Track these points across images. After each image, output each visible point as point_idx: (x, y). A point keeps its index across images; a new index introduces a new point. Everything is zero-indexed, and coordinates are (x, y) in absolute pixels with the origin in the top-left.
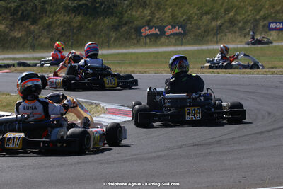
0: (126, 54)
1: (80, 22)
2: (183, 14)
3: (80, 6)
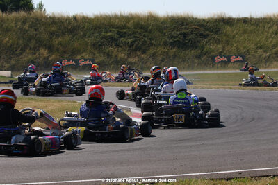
0: (202, 74)
1: (175, 52)
2: (244, 48)
3: (175, 41)
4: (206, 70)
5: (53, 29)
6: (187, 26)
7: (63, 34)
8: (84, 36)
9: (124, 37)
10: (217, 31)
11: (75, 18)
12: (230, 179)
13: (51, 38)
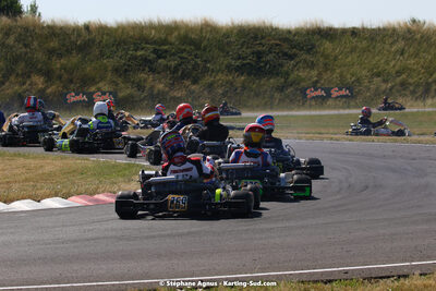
0: (287, 116)
1: (244, 81)
2: (353, 75)
3: (244, 65)
4: (292, 109)
5: (52, 44)
6: (263, 41)
7: (69, 51)
8: (102, 55)
9: (165, 58)
10: (311, 49)
11: (87, 27)
12: (330, 281)
13: (49, 58)
